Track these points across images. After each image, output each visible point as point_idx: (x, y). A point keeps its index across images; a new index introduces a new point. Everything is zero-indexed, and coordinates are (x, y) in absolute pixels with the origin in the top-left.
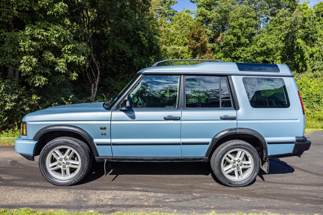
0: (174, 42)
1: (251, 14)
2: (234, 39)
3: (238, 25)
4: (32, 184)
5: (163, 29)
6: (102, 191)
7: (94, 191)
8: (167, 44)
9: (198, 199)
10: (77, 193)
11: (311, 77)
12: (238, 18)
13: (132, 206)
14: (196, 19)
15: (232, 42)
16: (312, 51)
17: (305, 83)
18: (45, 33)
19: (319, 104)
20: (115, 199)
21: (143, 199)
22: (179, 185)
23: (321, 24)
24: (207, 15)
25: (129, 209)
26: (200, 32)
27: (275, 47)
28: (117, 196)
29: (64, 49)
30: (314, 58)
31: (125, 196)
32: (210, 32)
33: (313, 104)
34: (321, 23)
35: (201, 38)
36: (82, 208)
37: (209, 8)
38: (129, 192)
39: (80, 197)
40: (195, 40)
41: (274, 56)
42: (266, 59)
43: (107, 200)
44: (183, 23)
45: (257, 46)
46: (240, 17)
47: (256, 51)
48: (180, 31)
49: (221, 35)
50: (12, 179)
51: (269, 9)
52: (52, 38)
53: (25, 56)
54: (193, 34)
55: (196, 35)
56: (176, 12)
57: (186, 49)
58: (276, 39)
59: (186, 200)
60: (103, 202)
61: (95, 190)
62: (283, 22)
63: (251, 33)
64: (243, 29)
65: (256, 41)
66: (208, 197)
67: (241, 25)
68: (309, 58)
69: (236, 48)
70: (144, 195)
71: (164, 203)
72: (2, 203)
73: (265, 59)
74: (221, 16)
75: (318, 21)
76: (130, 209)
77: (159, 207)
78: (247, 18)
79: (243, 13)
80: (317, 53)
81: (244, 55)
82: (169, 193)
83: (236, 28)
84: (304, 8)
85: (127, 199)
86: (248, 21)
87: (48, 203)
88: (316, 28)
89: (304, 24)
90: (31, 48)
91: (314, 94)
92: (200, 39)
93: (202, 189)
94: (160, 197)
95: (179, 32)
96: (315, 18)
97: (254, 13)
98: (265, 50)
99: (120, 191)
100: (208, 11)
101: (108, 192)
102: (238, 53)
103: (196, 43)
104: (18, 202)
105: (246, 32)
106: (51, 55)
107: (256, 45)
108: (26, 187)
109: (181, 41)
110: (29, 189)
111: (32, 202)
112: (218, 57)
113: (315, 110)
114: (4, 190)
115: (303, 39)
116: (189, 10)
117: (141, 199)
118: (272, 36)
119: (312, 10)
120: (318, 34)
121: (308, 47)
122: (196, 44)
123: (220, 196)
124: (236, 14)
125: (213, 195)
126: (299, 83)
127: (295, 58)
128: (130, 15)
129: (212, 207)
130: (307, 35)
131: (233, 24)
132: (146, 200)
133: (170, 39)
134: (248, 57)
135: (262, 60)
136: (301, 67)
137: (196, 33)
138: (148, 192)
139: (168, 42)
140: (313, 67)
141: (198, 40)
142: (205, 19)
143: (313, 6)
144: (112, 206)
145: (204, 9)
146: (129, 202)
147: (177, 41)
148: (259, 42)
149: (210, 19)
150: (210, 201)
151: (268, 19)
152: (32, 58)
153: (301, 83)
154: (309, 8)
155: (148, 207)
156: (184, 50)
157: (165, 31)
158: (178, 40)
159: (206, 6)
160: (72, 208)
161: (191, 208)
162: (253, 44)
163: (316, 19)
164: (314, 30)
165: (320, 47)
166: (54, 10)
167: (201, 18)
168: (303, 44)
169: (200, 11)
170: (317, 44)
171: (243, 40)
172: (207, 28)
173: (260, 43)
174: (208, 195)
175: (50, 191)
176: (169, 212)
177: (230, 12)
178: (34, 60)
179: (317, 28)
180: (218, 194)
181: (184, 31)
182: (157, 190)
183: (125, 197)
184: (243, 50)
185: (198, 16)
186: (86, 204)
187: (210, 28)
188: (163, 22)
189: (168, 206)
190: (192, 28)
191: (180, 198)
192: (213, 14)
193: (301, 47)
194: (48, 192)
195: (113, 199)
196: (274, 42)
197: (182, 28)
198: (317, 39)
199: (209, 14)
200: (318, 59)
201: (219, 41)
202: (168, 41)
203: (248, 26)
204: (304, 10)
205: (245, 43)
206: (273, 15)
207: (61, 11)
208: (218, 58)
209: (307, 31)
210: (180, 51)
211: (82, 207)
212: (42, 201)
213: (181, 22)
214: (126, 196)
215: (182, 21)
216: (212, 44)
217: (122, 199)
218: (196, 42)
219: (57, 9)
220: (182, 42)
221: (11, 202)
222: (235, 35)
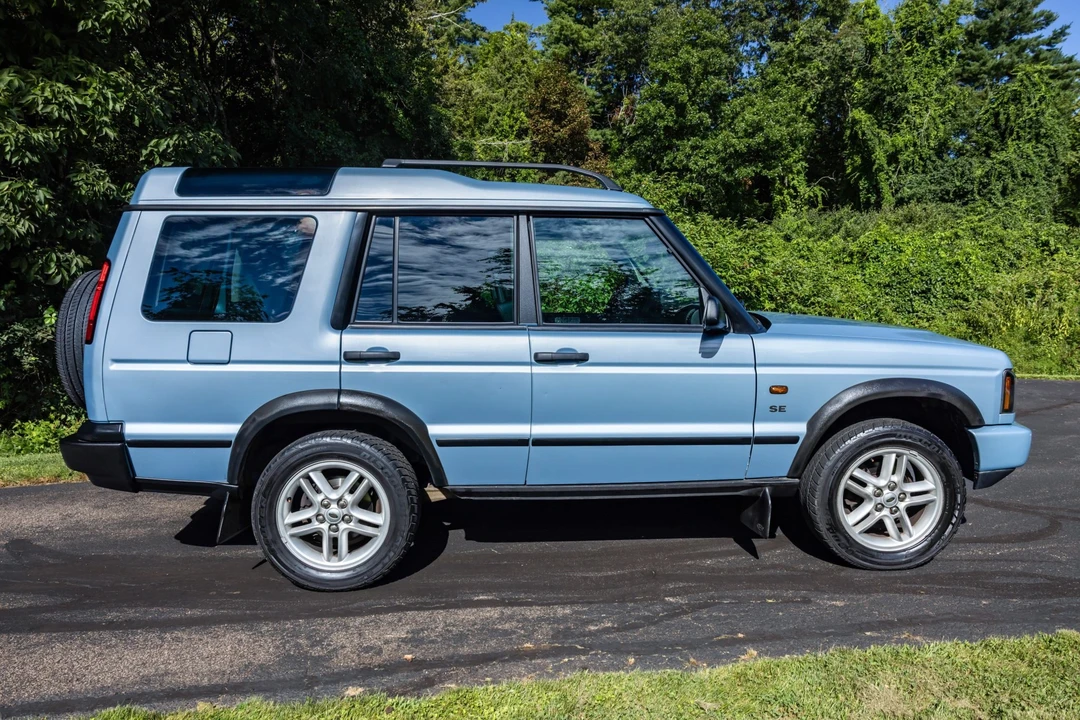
0: (487, 126)
1: (715, 34)
2: (668, 113)
3: (679, 70)
4: (111, 616)
5: (453, 86)
6: (366, 618)
7: (340, 620)
8: (465, 133)
9: (685, 613)
10: (283, 631)
11: (896, 223)
12: (676, 48)
13: (486, 659)
14: (546, 53)
15: (661, 124)
16: (893, 145)
17: (888, 241)
18: (73, 100)
19: (929, 299)
20: (421, 641)
21: (514, 633)
22: (610, 573)
23: (915, 62)
24: (581, 41)
25: (480, 671)
26: (565, 93)
27: (788, 134)
28: (422, 630)
29: (148, 152)
30: (901, 166)
31: (450, 628)
32: (592, 92)
33: (911, 300)
34: (916, 59)
35: (570, 112)
36: (317, 683)
37: (584, 19)
38: (460, 612)
39: (298, 645)
40: (550, 118)
41: (786, 162)
42: (765, 172)
43: (394, 645)
44: (511, 66)
45: (736, 133)
46: (682, 44)
47: (735, 150)
48: (502, 90)
49: (626, 101)
50: (30, 607)
51: (767, 20)
52: (101, 116)
53: (7, 180)
54: (545, 101)
55: (555, 103)
56: (483, 29)
57: (524, 146)
58: (791, 110)
59: (649, 621)
60: (385, 656)
61: (343, 616)
62: (809, 59)
63: (715, 94)
64: (692, 81)
65: (733, 118)
66: (715, 604)
67: (685, 70)
68: (886, 166)
69: (675, 141)
70: (511, 618)
71: (585, 636)
72: (19, 697)
73: (761, 172)
74: (623, 42)
75: (909, 53)
76: (482, 668)
77: (572, 651)
78: (703, 49)
79: (691, 32)
80: (907, 150)
81: (697, 163)
82: (591, 603)
83: (673, 79)
84: (868, 16)
85: (461, 638)
86: (705, 57)
87: (189, 680)
88: (903, 77)
89: (870, 63)
90: (28, 153)
91: (913, 270)
92: (566, 116)
93: (688, 582)
94: (565, 618)
95: (499, 93)
96: (899, 45)
97: (722, 32)
98: (759, 144)
99: (427, 613)
100: (582, 27)
101: (389, 617)
102: (680, 156)
103: (555, 127)
104: (77, 686)
105: (702, 90)
106: (100, 173)
107: (733, 131)
108: (92, 630)
109: (506, 121)
110: (106, 635)
111: (128, 682)
112: (619, 171)
113: (920, 318)
114: (12, 646)
115: (869, 110)
116: (524, 23)
117: (506, 633)
118: (780, 103)
119: (892, 20)
120: (910, 94)
121: (884, 134)
122: (554, 131)
123: (750, 597)
124: (670, 35)
125: (727, 597)
126: (871, 241)
127: (844, 168)
128: (350, 37)
129: (740, 635)
130: (879, 95)
131: (661, 65)
132: (522, 632)
133: (475, 118)
134: (711, 166)
135: (753, 174)
136: (864, 192)
137: (554, 98)
138: (521, 604)
139: (469, 126)
140: (897, 191)
141: (559, 117)
142: (574, 52)
143: (893, 8)
144: (417, 665)
145: (570, 19)
146: (469, 645)
147: (494, 124)
148: (742, 121)
149: (590, 53)
150: (725, 618)
151: (764, 49)
152: (34, 187)
153: (876, 241)
154: (883, 13)
155: (539, 658)
156: (519, 150)
157: (459, 90)
158: (499, 118)
159: (575, 12)
160: (283, 689)
161: (677, 645)
162: (724, 128)
163: (903, 50)
164: (899, 81)
165: (916, 133)
166: (104, 17)
167: (562, 50)
168: (868, 123)
169: (558, 27)
170: (907, 123)
171: (694, 116)
172: (581, 80)
173: (743, 125)
174: (712, 597)
175: (185, 637)
176: (612, 665)
177: (652, 28)
178: (42, 195)
179: (906, 76)
180: (741, 594)
181: (515, 91)
182: (548, 595)
183: (451, 631)
184: (694, 148)
185: (551, 43)
186: (327, 668)
187: (593, 79)
188: (451, 62)
189: (602, 647)
190: (540, 81)
191: (630, 616)
192: (599, 37)
193: (864, 134)
194: (177, 640)
195: (415, 640)
196: (785, 121)
197: (508, 80)
198: (906, 108)
199: (587, 35)
200: (910, 169)
201: (621, 121)
202: (468, 123)
203: (706, 73)
204: (867, 20)
205: (698, 125)
206: (780, 36)
207: (128, 20)
208: (620, 175)
209: (879, 85)
210: (506, 155)
211: (314, 681)
212: (166, 673)
213: (504, 61)
214: (454, 626)
215: (508, 57)
216: (600, 131)
217: (445, 639)
218: (553, 124)
219: (111, 14)
220: (511, 127)
221: (51, 690)
222: (669, 100)
